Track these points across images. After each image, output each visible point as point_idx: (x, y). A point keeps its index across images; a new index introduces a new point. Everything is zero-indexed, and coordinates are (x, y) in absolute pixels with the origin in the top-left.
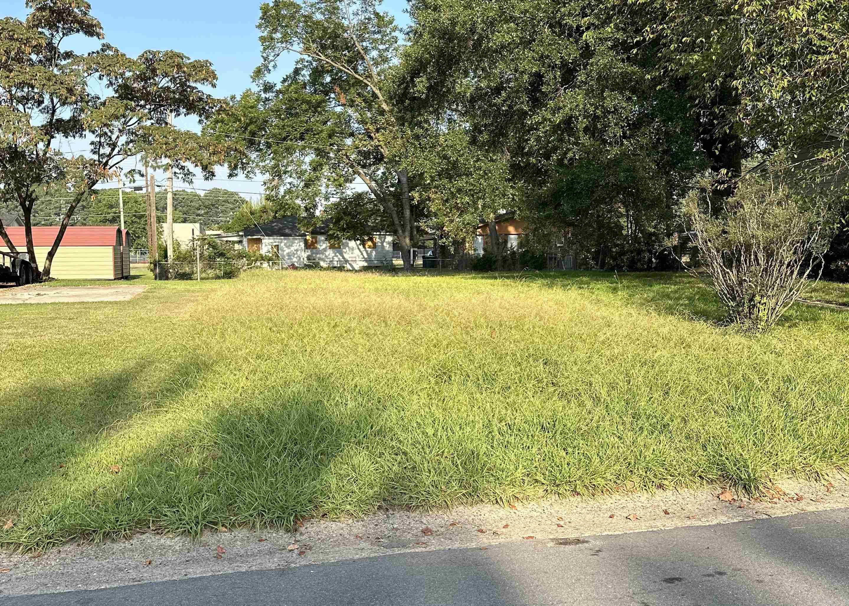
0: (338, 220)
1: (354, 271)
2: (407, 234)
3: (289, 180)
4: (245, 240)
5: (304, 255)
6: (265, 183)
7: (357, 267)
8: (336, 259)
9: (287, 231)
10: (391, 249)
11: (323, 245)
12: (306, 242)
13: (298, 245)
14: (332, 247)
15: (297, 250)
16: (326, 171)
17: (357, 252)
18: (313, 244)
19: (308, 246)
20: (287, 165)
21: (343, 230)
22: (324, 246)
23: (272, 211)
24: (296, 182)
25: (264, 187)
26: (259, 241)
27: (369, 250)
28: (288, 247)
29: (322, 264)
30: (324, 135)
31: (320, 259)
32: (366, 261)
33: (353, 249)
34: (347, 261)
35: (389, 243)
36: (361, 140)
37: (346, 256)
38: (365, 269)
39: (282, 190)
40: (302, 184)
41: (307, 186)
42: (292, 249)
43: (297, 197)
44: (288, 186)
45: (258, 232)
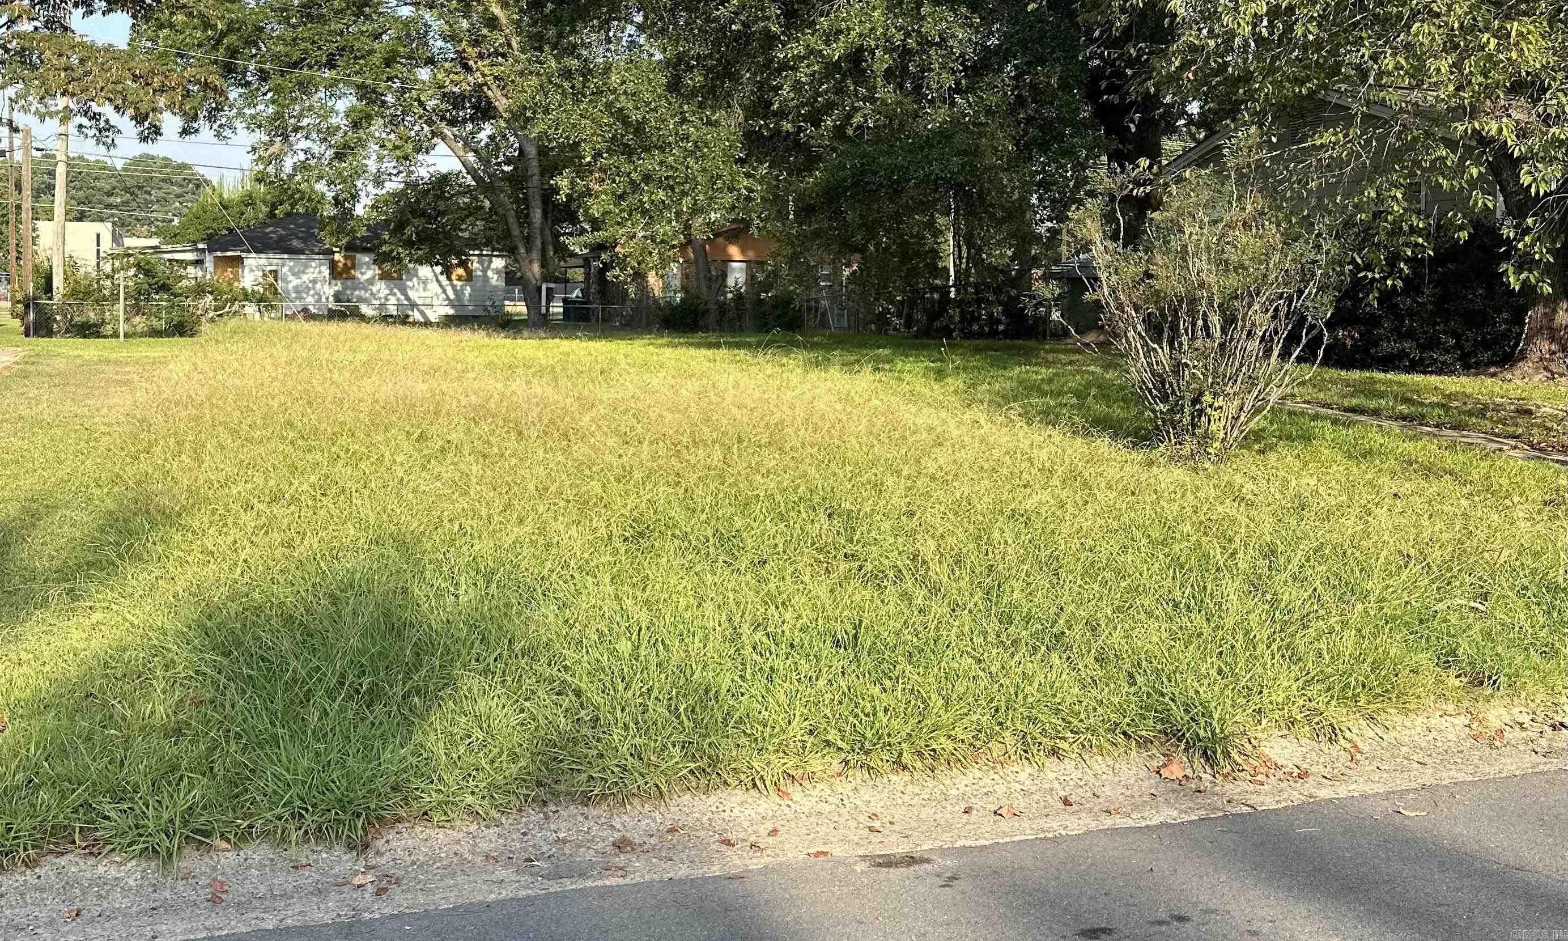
0: (400, 227)
1: (427, 324)
2: (535, 255)
3: (304, 144)
4: (209, 259)
5: (329, 291)
6: (254, 149)
7: (433, 317)
8: (393, 300)
9: (295, 243)
10: (502, 284)
11: (367, 271)
12: (333, 265)
13: (317, 270)
14: (385, 276)
15: (314, 282)
16: (377, 127)
17: (433, 286)
18: (347, 269)
19: (336, 273)
20: (299, 117)
21: (409, 244)
22: (369, 274)
23: (264, 202)
24: (316, 148)
25: (251, 157)
26: (238, 261)
27: (459, 284)
28: (297, 275)
29: (365, 309)
30: (376, 59)
31: (361, 300)
32: (453, 306)
33: (425, 282)
34: (413, 305)
35: (497, 272)
36: (448, 72)
37: (411, 294)
38: (449, 322)
39: (289, 164)
40: (330, 153)
41: (339, 156)
42: (305, 278)
43: (320, 178)
44: (302, 156)
45: (237, 244)
